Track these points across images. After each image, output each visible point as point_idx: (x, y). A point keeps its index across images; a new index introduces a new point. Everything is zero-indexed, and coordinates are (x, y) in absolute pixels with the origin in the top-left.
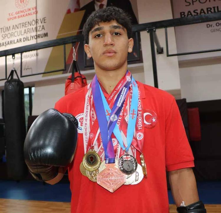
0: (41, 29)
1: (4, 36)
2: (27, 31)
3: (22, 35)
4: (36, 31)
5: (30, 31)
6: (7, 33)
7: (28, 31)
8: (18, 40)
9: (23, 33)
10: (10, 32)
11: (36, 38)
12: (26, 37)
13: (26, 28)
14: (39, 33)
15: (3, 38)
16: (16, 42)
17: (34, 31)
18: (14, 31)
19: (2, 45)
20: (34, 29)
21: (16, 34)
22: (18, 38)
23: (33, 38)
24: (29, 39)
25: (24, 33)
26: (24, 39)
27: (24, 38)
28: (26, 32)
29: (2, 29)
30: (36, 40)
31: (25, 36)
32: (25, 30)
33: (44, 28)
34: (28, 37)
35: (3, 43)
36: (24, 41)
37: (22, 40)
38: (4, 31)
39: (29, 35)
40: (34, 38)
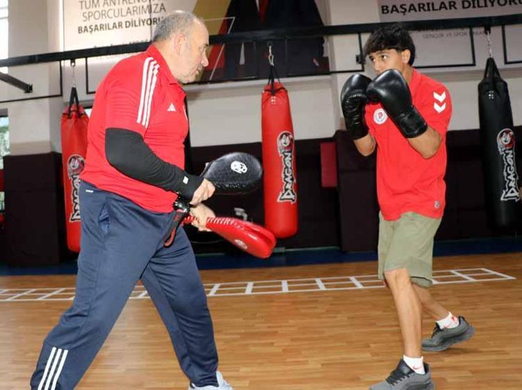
0: (158, 9)
1: (86, 15)
2: (131, 10)
3: (122, 16)
4: (150, 12)
5: (138, 11)
6: (93, 10)
7: (134, 11)
8: (114, 23)
9: (124, 13)
10: (100, 9)
11: (151, 24)
12: (130, 21)
13: (131, 6)
14: (154, 16)
15: (85, 19)
16: (111, 26)
17: (145, 12)
18: (106, 8)
19: (83, 30)
20: (145, 7)
21: (111, 14)
22: (117, 21)
23: (143, 22)
24: (137, 23)
25: (127, 13)
26: (128, 24)
27: (126, 22)
28: (130, 13)
29: (84, 3)
30: (149, 27)
31: (129, 18)
32: (129, 9)
33: (164, 9)
34: (135, 22)
35: (86, 27)
36: (126, 27)
37: (124, 25)
38: (88, 6)
39: (136, 17)
40: (145, 23)
